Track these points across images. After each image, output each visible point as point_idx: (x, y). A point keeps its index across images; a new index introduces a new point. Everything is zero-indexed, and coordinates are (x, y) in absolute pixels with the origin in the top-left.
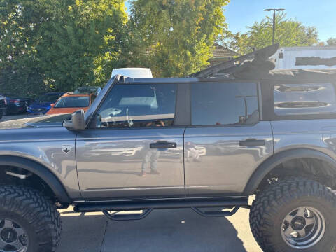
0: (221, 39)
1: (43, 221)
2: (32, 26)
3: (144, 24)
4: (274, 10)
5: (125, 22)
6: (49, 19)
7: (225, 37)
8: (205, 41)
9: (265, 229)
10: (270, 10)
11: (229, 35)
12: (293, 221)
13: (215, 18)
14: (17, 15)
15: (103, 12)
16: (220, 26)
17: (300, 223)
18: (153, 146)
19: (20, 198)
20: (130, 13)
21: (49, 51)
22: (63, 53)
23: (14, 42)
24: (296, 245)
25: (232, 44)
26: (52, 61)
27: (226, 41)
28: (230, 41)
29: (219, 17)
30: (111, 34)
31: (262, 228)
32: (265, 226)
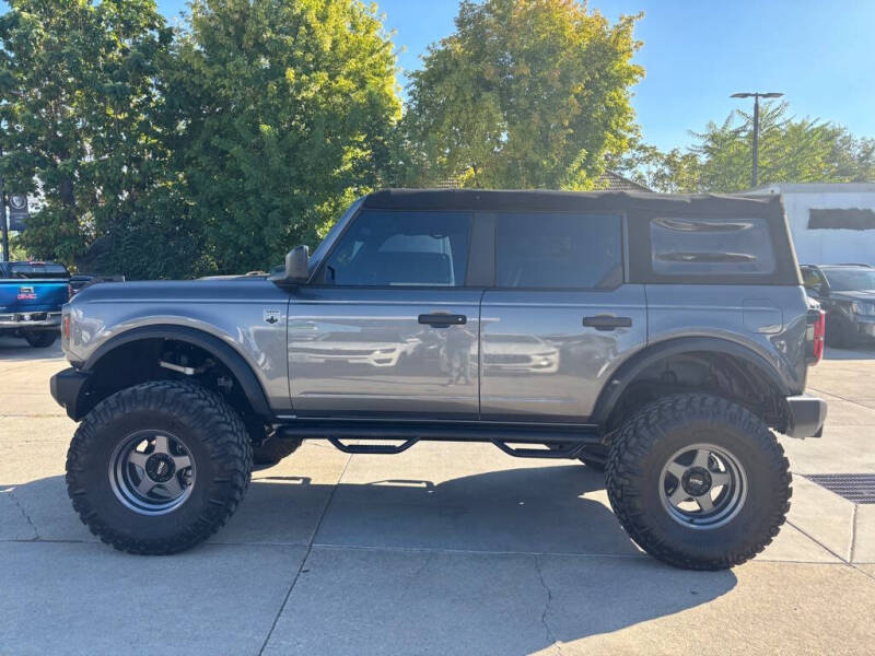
0: (630, 165)
1: (225, 440)
2: (182, 125)
3: (439, 123)
4: (757, 95)
5: (394, 119)
6: (222, 111)
7: (639, 160)
8: (583, 166)
9: (627, 482)
10: (745, 96)
11: (651, 154)
12: (686, 477)
13: (610, 112)
14: (149, 99)
15: (346, 95)
16: (622, 132)
17: (700, 483)
18: (423, 319)
19: (189, 395)
20: (406, 99)
21: (215, 183)
22: (249, 186)
23: (138, 161)
24: (691, 522)
25: (660, 177)
26: (220, 203)
27: (642, 169)
28: (654, 170)
29: (621, 111)
30: (359, 145)
31: (621, 481)
32: (628, 476)
